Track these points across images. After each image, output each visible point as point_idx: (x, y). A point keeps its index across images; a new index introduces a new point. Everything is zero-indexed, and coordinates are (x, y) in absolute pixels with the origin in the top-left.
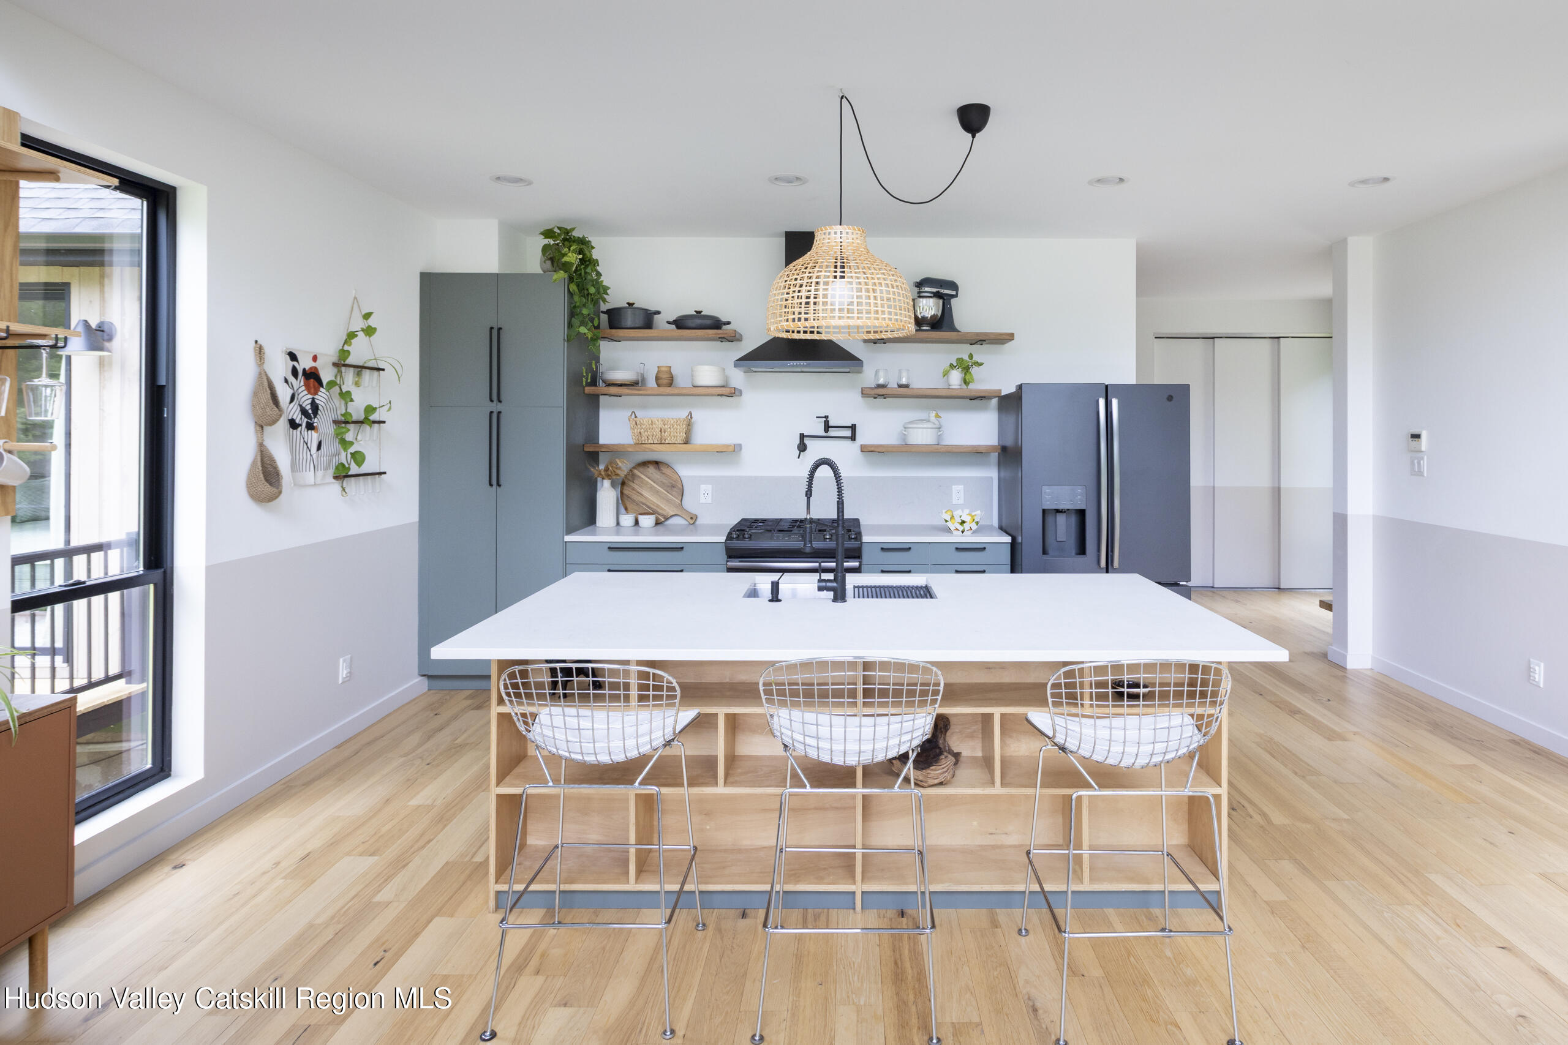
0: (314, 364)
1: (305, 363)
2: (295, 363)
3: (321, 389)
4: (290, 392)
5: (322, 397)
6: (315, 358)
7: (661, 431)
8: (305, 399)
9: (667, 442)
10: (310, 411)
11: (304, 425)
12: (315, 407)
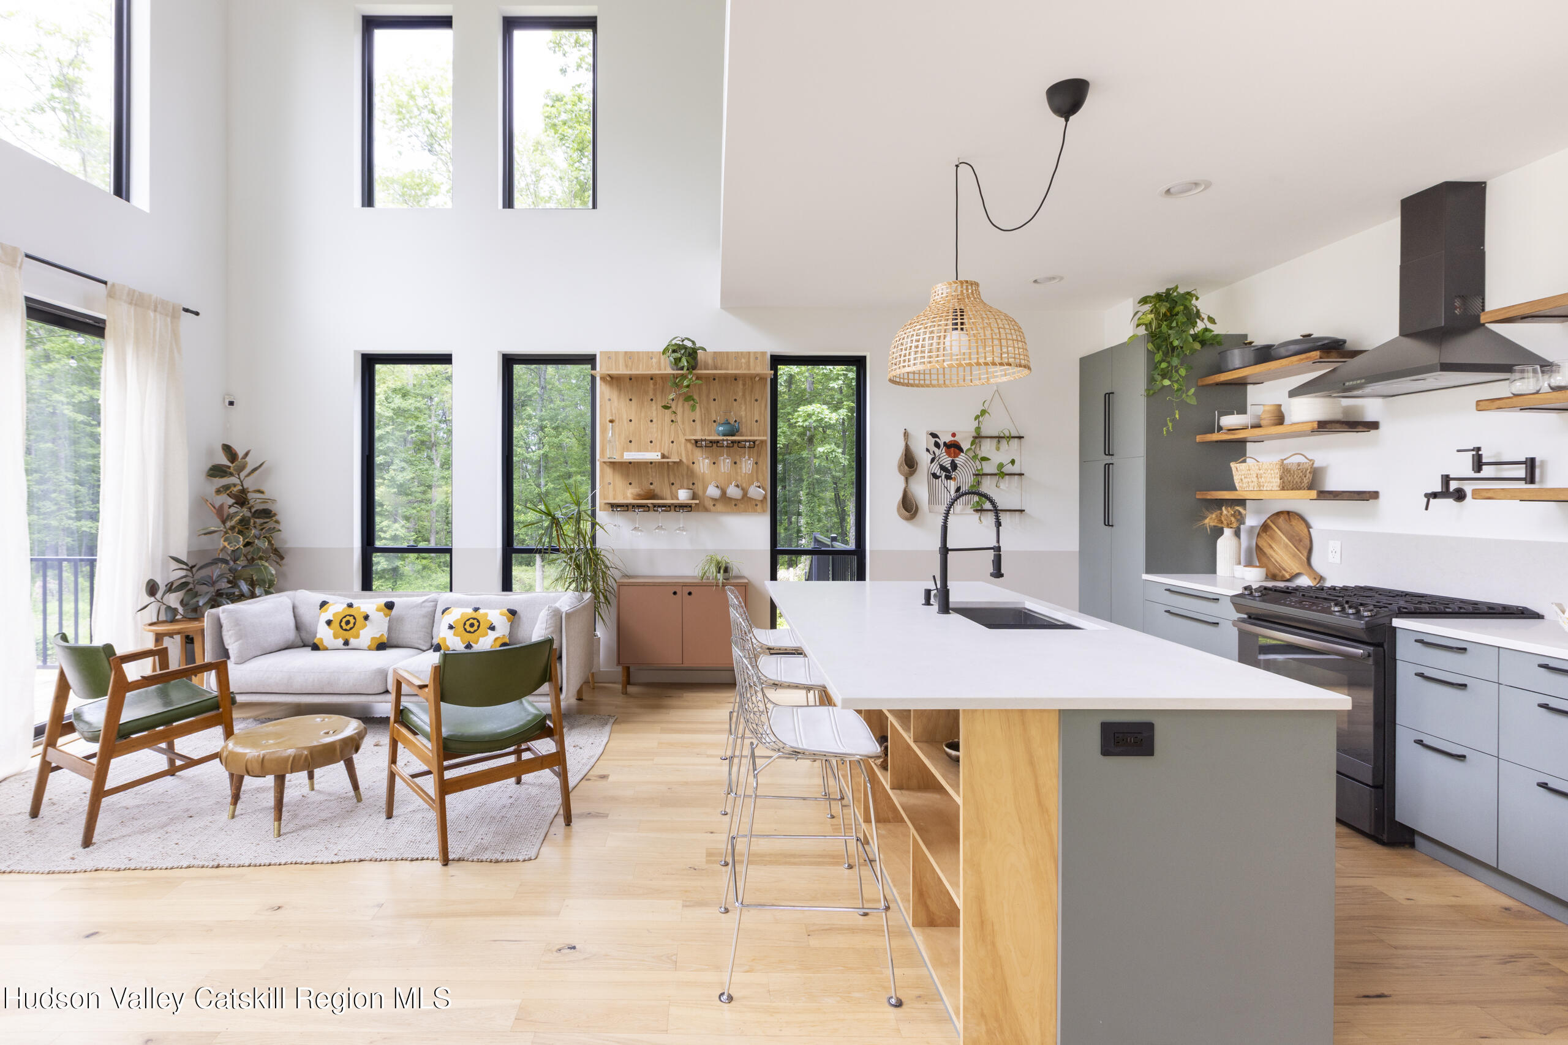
0: (953, 439)
1: (945, 438)
2: (937, 440)
3: (962, 454)
4: (930, 457)
5: (960, 460)
6: (954, 435)
7: (1257, 477)
8: (946, 461)
9: (1265, 489)
10: (950, 468)
11: (943, 477)
12: (954, 466)
